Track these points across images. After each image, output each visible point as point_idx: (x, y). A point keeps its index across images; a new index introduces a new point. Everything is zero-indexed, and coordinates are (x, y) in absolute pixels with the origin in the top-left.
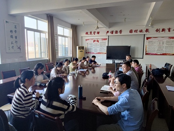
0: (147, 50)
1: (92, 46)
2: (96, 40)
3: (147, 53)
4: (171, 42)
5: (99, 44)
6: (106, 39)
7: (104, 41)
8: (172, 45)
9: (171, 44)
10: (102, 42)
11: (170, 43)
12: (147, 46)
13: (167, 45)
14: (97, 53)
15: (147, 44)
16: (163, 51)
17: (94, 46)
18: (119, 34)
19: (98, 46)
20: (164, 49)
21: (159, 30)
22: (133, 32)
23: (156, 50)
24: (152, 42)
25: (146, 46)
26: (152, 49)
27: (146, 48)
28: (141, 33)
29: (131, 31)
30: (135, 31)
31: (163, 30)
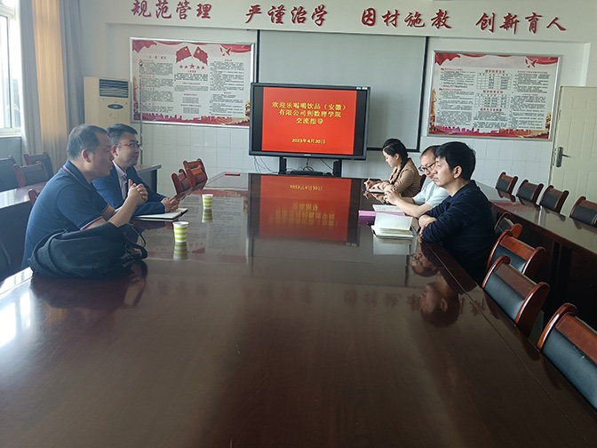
0: (436, 111)
1: (170, 83)
2: (193, 49)
3: (436, 124)
4: (538, 80)
5: (208, 70)
6: (248, 48)
7: (236, 58)
8: (539, 95)
9: (537, 90)
10: (222, 59)
11: (534, 82)
12: (438, 96)
13: (521, 94)
14: (195, 121)
15: (439, 83)
16: (504, 119)
17: (180, 83)
18: (310, 25)
19: (203, 83)
20: (507, 111)
21: (492, 22)
22: (380, 20)
23: (475, 111)
24: (457, 74)
25: (433, 92)
26: (458, 107)
27: (432, 103)
28: (414, 31)
29: (369, 17)
30: (387, 17)
31: (510, 21)
